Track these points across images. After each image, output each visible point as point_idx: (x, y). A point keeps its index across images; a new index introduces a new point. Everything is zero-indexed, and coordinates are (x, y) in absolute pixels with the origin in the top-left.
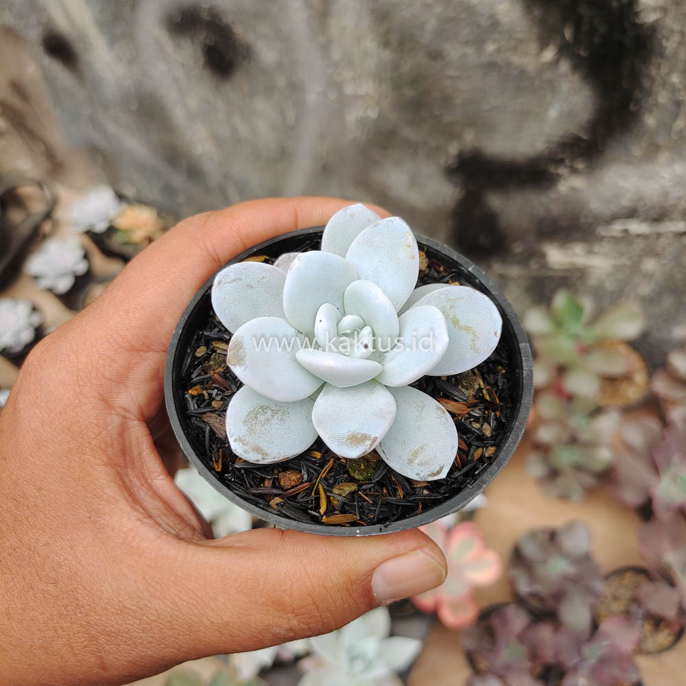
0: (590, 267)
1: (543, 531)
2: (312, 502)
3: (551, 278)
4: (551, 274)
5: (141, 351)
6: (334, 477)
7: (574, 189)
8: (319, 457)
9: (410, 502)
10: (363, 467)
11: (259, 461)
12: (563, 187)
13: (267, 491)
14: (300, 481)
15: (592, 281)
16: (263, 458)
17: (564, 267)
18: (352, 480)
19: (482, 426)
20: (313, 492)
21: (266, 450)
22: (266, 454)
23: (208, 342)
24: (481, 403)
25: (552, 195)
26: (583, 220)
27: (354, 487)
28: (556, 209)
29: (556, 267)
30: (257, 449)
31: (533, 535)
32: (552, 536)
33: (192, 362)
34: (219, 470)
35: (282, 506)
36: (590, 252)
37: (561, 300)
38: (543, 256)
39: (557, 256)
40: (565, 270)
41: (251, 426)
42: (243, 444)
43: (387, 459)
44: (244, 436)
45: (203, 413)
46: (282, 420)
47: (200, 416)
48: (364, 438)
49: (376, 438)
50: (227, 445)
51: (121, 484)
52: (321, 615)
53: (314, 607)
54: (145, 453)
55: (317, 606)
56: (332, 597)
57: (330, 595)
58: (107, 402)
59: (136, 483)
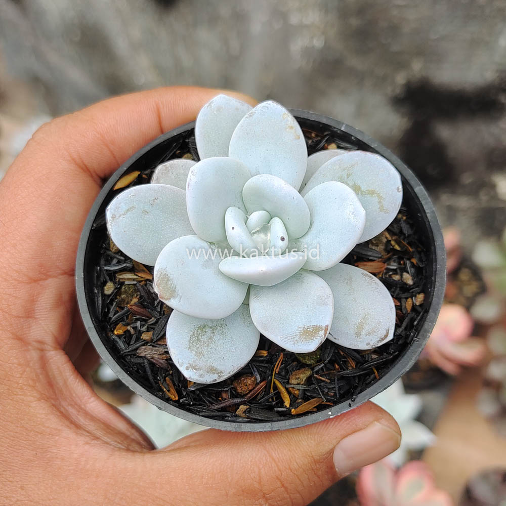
6: (285, 368)
8: (265, 355)
9: (363, 370)
11: (216, 380)
13: (228, 403)
14: (255, 383)
16: (220, 376)
19: (402, 276)
20: (272, 389)
21: (221, 368)
22: (222, 372)
24: (394, 255)
27: (308, 373)
30: (212, 370)
34: (177, 399)
35: (249, 412)
41: (197, 349)
42: (196, 369)
43: (335, 339)
44: (194, 362)
45: (137, 349)
46: (223, 333)
47: (134, 353)
48: (317, 329)
49: (328, 326)
50: (171, 372)
51: (59, 414)
52: (290, 496)
53: (283, 489)
54: (69, 380)
55: (286, 489)
56: (298, 478)
57: (297, 476)
58: (21, 339)
59: (72, 411)
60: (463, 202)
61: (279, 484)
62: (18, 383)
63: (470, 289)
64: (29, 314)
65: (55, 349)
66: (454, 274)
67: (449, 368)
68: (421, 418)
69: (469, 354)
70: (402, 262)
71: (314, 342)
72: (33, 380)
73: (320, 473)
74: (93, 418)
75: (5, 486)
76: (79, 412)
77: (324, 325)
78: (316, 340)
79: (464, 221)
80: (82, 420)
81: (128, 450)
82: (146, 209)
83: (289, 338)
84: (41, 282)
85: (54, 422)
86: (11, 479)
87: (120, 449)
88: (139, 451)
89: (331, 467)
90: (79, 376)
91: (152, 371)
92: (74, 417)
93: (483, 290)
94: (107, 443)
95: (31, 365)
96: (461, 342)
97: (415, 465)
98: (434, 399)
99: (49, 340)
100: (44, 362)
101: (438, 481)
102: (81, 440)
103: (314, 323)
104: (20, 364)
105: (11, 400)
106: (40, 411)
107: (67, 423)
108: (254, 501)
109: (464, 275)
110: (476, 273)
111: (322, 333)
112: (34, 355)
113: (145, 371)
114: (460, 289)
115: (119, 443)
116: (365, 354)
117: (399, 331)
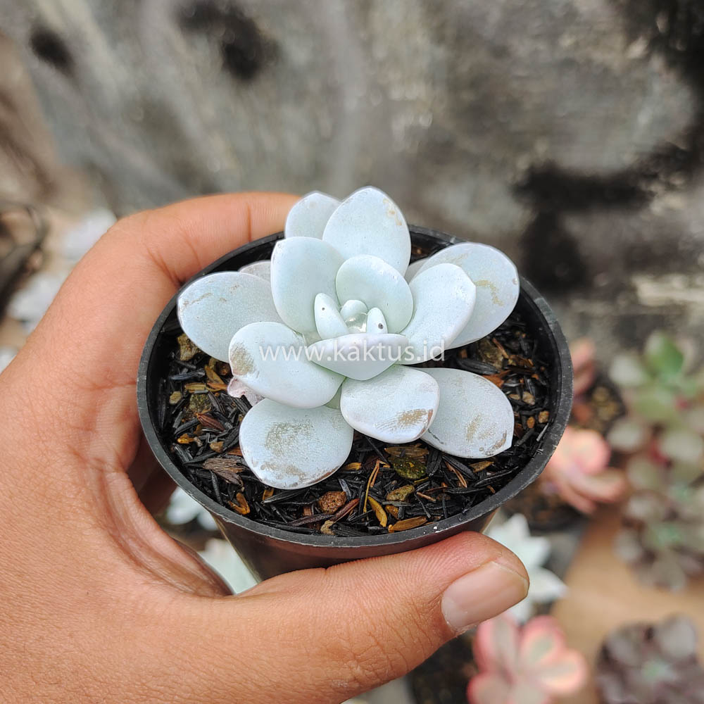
0: (691, 303)
3: (643, 317)
4: (643, 312)
7: (670, 210)
12: (657, 207)
14: (346, 500)
15: (694, 320)
17: (660, 304)
25: (643, 216)
26: (681, 247)
28: (648, 235)
29: (650, 303)
36: (691, 286)
37: (655, 344)
38: (633, 290)
39: (650, 291)
40: (661, 308)
50: (243, 488)
51: (117, 546)
52: (388, 657)
53: (378, 648)
55: (382, 647)
56: (397, 633)
57: (395, 631)
58: (79, 456)
59: (133, 545)
60: (598, 309)
61: (372, 641)
62: (71, 506)
63: (607, 411)
64: (88, 426)
65: (117, 470)
66: (588, 394)
67: (583, 505)
68: (550, 565)
69: (606, 488)
72: (89, 503)
73: (425, 627)
74: (157, 556)
75: (52, 633)
76: (141, 547)
79: (600, 331)
80: (144, 557)
81: (196, 594)
82: (224, 297)
84: (105, 391)
85: (109, 555)
86: (59, 625)
87: (185, 592)
88: (210, 595)
89: (439, 620)
90: (142, 505)
92: (135, 552)
93: (622, 412)
94: (171, 585)
95: (88, 484)
96: (597, 475)
97: (543, 620)
98: (565, 542)
99: (111, 459)
100: (103, 486)
101: (569, 640)
102: (140, 578)
104: (74, 483)
105: (62, 525)
106: (95, 541)
107: (126, 557)
108: (342, 663)
109: (600, 395)
110: (614, 392)
112: (92, 475)
114: (595, 411)
115: (186, 585)
116: (477, 472)
117: (519, 443)
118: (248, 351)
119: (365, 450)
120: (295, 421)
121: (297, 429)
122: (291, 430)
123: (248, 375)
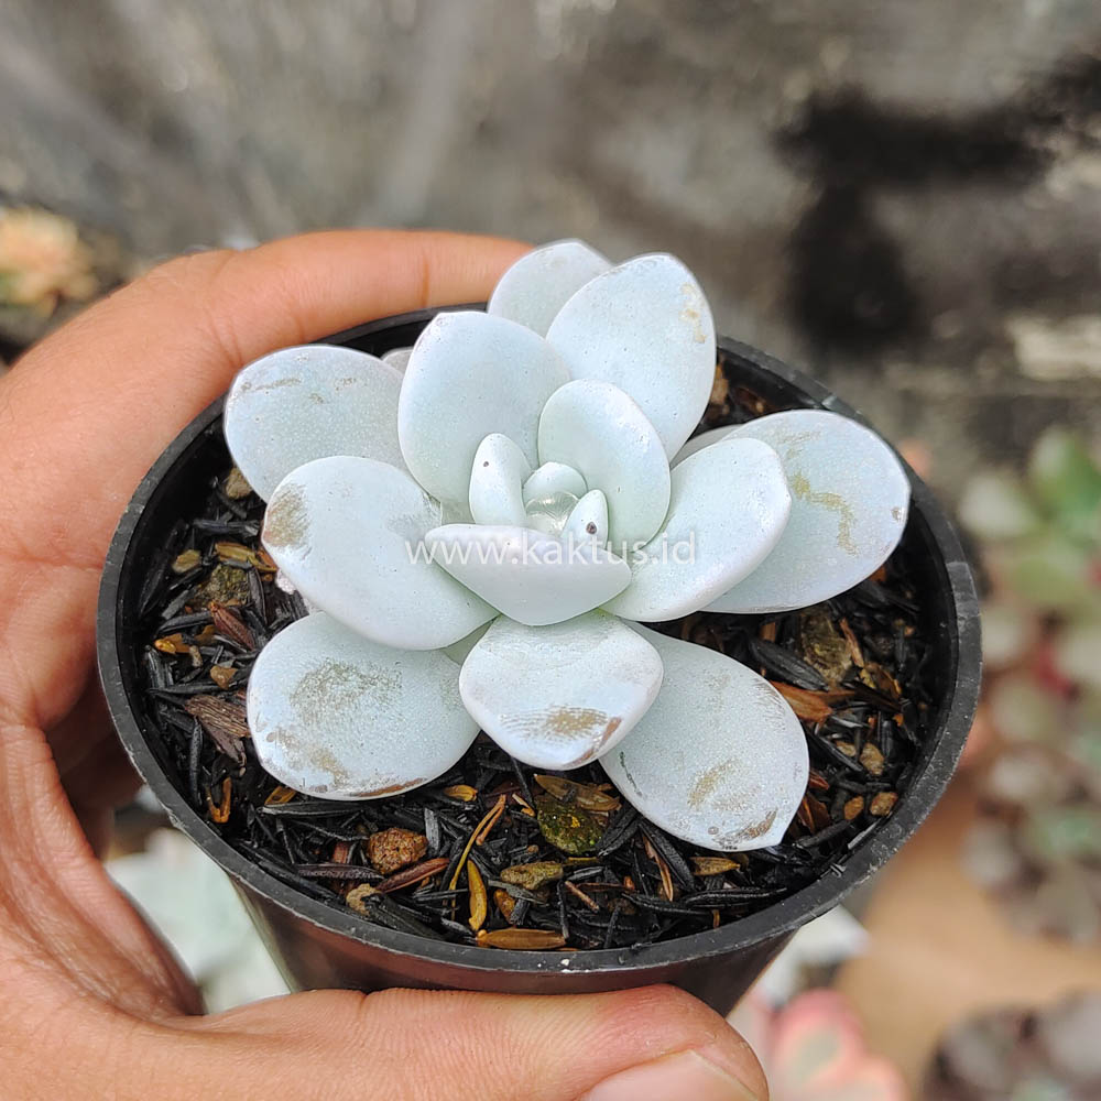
1: (1006, 1015)
2: (450, 903)
5: (45, 560)
6: (505, 849)
8: (468, 798)
9: (690, 906)
10: (575, 823)
13: (340, 874)
14: (423, 853)
16: (338, 784)
18: (549, 853)
19: (861, 750)
20: (454, 881)
23: (204, 542)
27: (553, 870)
30: (323, 760)
31: (981, 1025)
32: (1028, 1028)
33: (165, 583)
34: (224, 819)
35: (378, 904)
41: (310, 704)
42: (288, 746)
43: (639, 794)
44: (292, 727)
45: (189, 696)
46: (384, 698)
47: (179, 702)
48: (589, 719)
49: (619, 721)
50: (243, 770)
54: (39, 803)
59: (20, 875)
65: (27, 723)
70: (870, 720)
71: (573, 742)
76: (36, 881)
77: (610, 715)
78: (580, 740)
80: (34, 904)
83: (520, 721)
87: (91, 995)
91: (202, 759)
92: (17, 891)
94: (69, 975)
102: (11, 947)
103: (589, 705)
111: (599, 729)
113: (187, 751)
115: (99, 980)
116: (705, 877)
117: (803, 843)
118: (307, 505)
119: (497, 767)
120: (371, 667)
121: (367, 682)
122: (354, 680)
123: (288, 549)
